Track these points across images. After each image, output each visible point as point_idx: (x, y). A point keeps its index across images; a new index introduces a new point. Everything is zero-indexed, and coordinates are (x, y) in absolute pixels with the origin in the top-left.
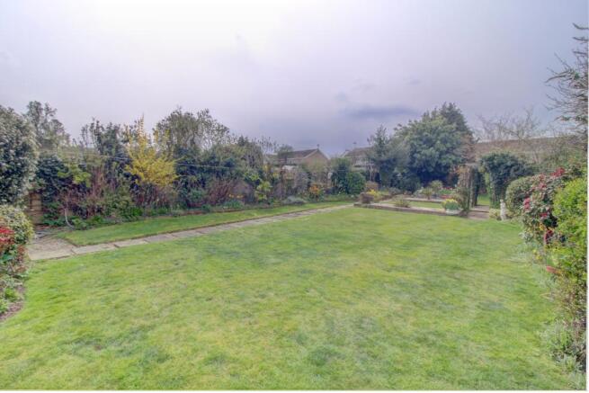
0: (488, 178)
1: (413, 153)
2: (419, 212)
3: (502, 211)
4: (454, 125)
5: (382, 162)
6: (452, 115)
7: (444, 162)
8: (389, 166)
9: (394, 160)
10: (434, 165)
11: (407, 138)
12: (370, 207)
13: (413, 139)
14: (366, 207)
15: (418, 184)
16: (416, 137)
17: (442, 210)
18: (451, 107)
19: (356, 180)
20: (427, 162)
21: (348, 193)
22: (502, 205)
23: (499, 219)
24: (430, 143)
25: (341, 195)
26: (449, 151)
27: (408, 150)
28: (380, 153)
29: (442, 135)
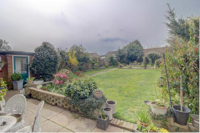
0: (150, 59)
1: (128, 53)
2: (135, 69)
3: (154, 67)
4: (138, 45)
5: (121, 56)
6: (137, 42)
7: (136, 55)
8: (123, 57)
9: (124, 56)
10: (134, 56)
11: (126, 49)
12: (122, 68)
13: (128, 49)
15: (130, 62)
16: (129, 48)
17: (140, 68)
18: (137, 40)
19: (116, 62)
20: (132, 56)
22: (154, 66)
23: (154, 69)
24: (132, 50)
25: (112, 66)
26: (138, 52)
27: (127, 52)
28: (120, 54)
29: (136, 48)
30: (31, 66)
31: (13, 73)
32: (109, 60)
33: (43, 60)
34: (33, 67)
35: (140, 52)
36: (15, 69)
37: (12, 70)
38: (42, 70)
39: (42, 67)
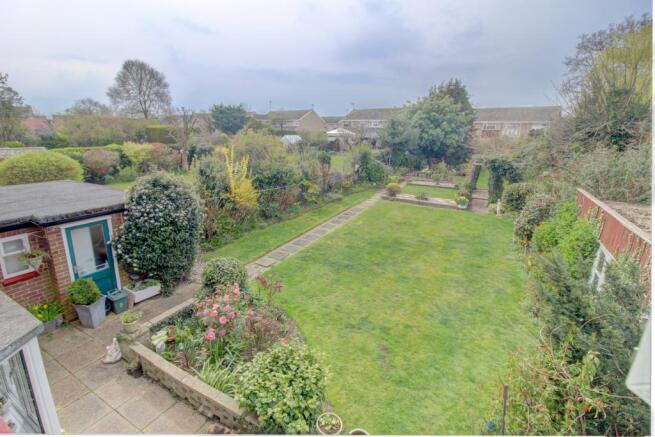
1: (422, 133)
2: (436, 205)
3: (498, 207)
4: (459, 105)
5: (394, 144)
6: (457, 93)
7: (448, 142)
8: (401, 148)
9: (406, 142)
10: (439, 144)
11: (416, 116)
12: (397, 200)
13: (421, 119)
14: (393, 200)
15: (424, 163)
16: (424, 116)
18: (457, 83)
20: (433, 142)
21: (370, 180)
22: (499, 201)
24: (437, 123)
25: (366, 184)
26: (453, 131)
27: (417, 131)
28: (393, 135)
29: (448, 116)
30: (120, 252)
31: (73, 279)
32: (357, 166)
33: (154, 231)
34: (128, 251)
35: (461, 130)
36: (74, 263)
37: (68, 270)
38: (155, 259)
39: (154, 250)
